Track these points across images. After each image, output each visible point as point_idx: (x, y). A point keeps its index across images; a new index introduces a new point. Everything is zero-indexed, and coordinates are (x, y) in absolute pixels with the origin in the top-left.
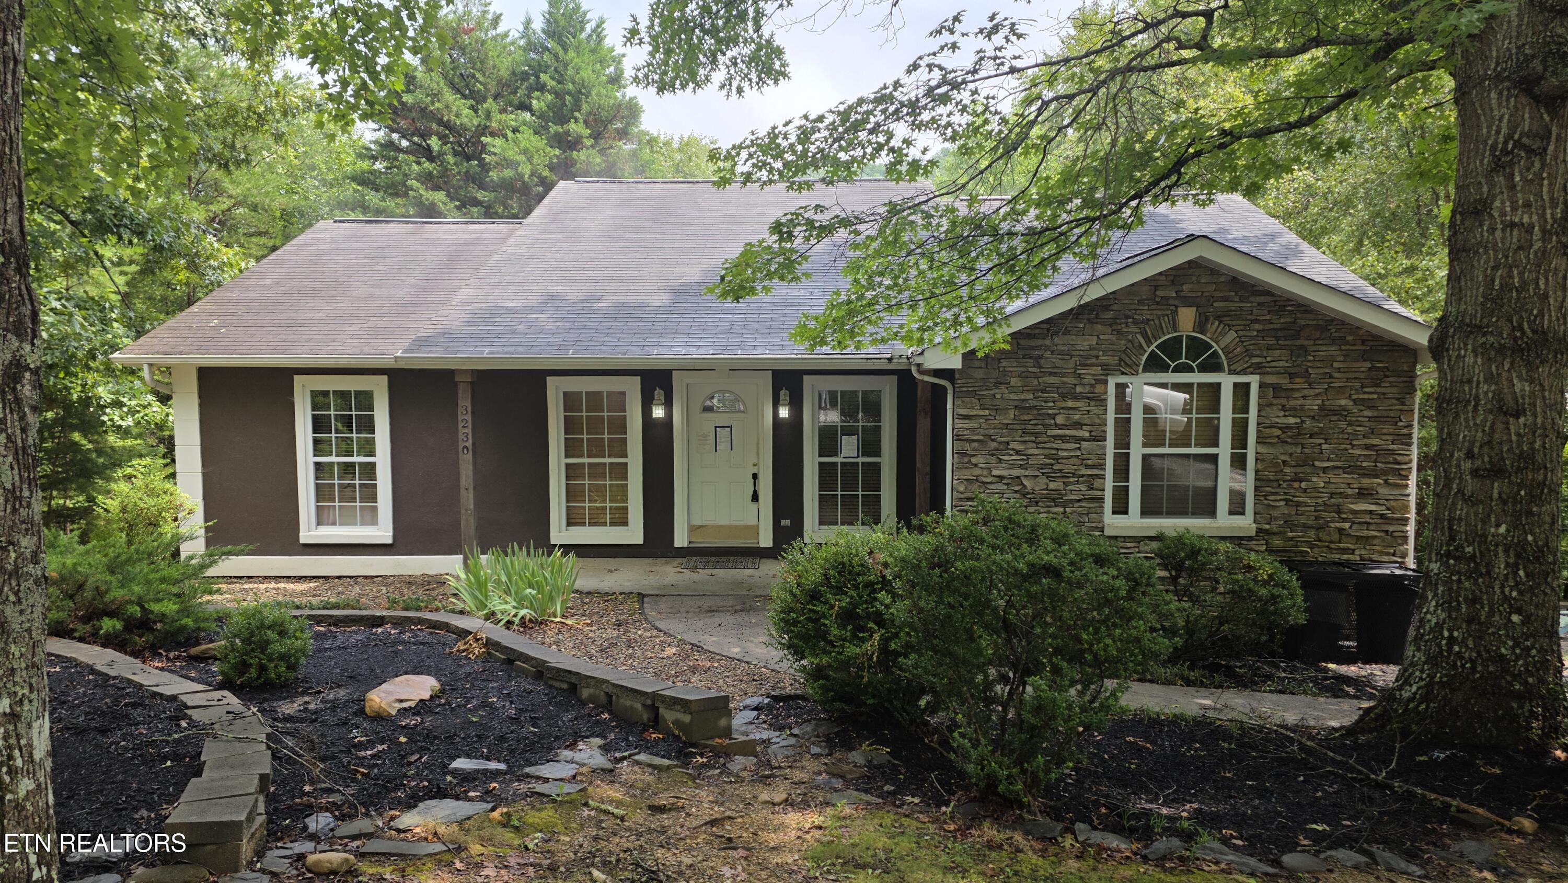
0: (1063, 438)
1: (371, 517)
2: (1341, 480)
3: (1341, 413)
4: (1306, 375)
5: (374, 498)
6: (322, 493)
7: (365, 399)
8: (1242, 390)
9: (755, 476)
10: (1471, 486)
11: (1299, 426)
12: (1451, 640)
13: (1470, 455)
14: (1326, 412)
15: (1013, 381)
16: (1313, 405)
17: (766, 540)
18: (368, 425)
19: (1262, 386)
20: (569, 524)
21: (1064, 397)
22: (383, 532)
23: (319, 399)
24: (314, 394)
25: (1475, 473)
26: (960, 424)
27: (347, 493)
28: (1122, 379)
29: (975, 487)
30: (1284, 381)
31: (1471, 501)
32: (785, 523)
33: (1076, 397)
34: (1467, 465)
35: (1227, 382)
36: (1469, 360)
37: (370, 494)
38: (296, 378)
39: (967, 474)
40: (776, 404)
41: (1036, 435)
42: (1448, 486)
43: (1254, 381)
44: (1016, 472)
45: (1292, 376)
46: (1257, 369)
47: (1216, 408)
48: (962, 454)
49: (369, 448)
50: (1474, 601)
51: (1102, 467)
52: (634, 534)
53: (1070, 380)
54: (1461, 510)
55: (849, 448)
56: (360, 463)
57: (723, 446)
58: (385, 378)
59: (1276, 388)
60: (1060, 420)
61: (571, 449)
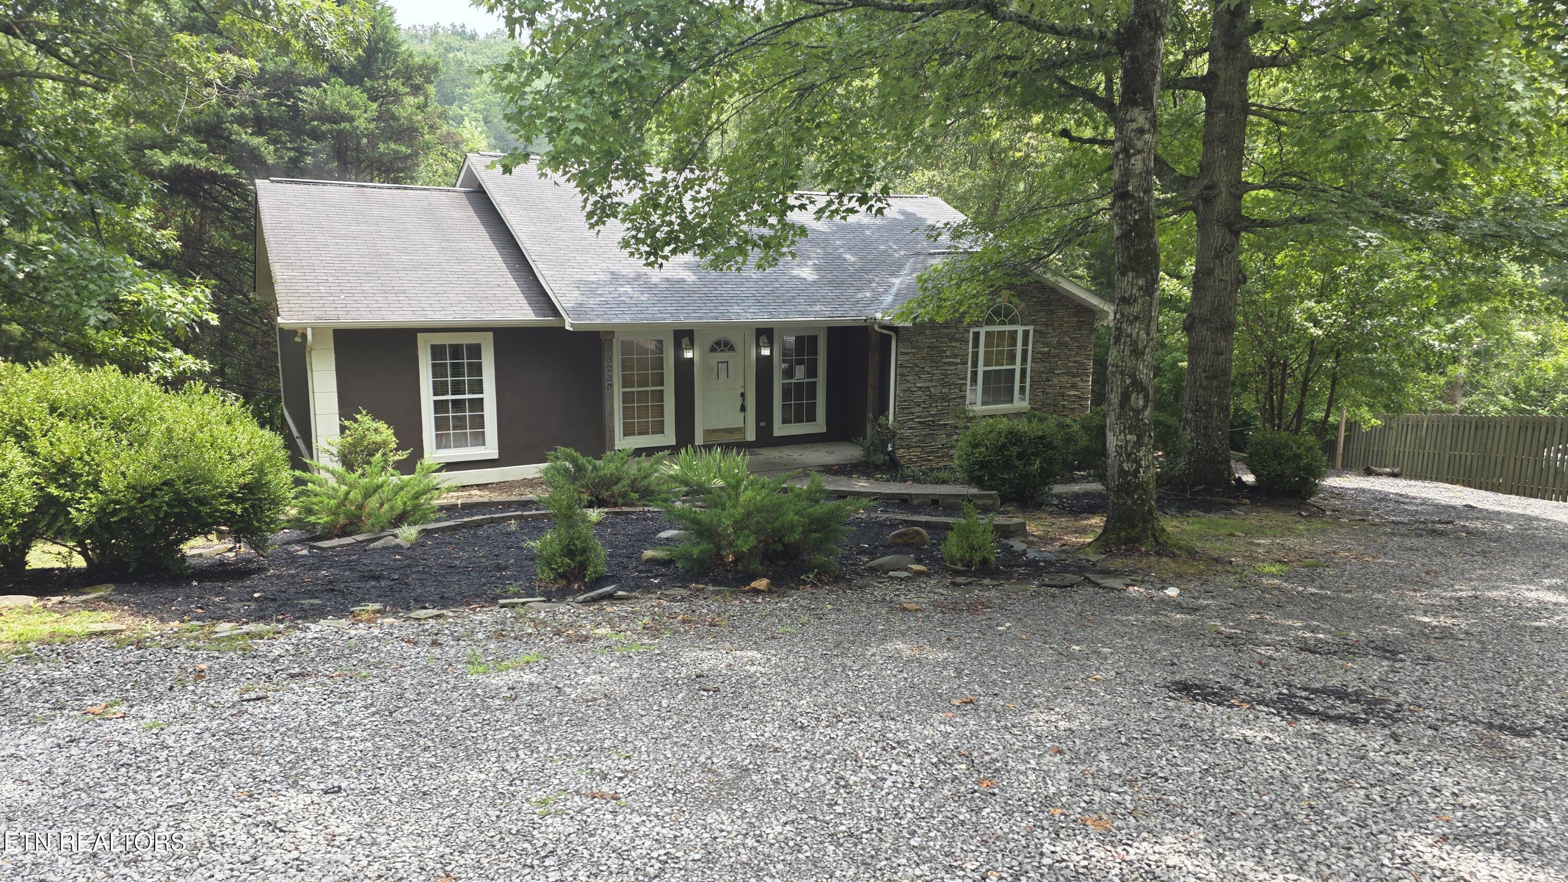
0: (949, 364)
1: (480, 439)
2: (1065, 378)
3: (1066, 345)
4: (1053, 325)
5: (482, 426)
6: (440, 424)
7: (475, 351)
8: (1026, 333)
9: (742, 395)
10: (1205, 382)
11: (1048, 353)
12: (1198, 444)
13: (1205, 371)
14: (1061, 344)
15: (927, 332)
16: (1054, 341)
17: (751, 436)
18: (477, 369)
19: (1035, 331)
20: (625, 435)
21: (951, 340)
22: (491, 450)
23: (437, 352)
24: (433, 347)
25: (1206, 377)
26: (901, 357)
27: (460, 423)
28: (976, 330)
29: (908, 394)
30: (1043, 328)
31: (1205, 389)
32: (763, 424)
33: (956, 341)
34: (1203, 375)
35: (1020, 329)
36: (1205, 332)
37: (479, 422)
38: (419, 335)
39: (904, 387)
40: (758, 347)
41: (937, 362)
42: (1195, 383)
43: (1031, 328)
44: (928, 384)
45: (1047, 325)
46: (1033, 322)
47: (1015, 344)
48: (902, 375)
49: (478, 387)
50: (1206, 428)
51: (965, 379)
52: (669, 438)
53: (953, 331)
54: (1201, 392)
55: (800, 373)
56: (470, 400)
57: (723, 375)
58: (491, 334)
59: (1040, 332)
60: (948, 353)
61: (626, 382)
